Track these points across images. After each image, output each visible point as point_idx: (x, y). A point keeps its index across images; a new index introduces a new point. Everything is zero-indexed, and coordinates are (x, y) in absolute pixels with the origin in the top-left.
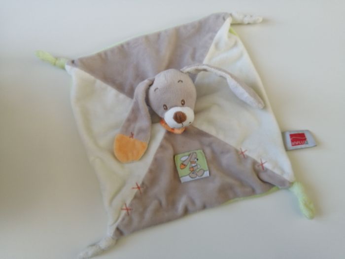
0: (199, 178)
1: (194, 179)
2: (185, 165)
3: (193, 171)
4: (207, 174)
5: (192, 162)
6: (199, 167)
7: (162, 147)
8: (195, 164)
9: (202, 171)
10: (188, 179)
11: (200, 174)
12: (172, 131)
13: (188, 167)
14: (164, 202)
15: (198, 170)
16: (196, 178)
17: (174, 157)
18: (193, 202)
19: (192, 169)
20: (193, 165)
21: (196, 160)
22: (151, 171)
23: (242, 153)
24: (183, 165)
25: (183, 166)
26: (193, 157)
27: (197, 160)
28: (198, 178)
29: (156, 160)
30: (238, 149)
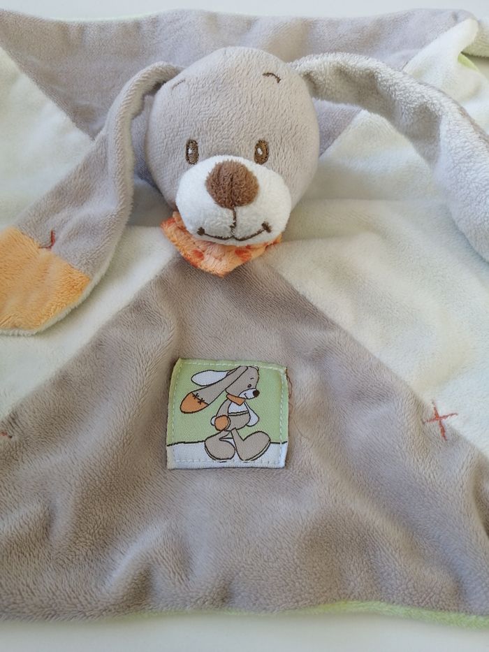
0: (242, 464)
1: (216, 464)
2: (201, 401)
3: (225, 430)
4: (275, 456)
5: (230, 398)
6: (254, 419)
7: (138, 307)
8: (243, 408)
9: (261, 441)
10: (195, 456)
11: (248, 449)
12: (195, 260)
13: (211, 410)
14: (63, 525)
15: (244, 432)
16: (229, 463)
17: (173, 364)
18: (183, 559)
19: (222, 423)
20: (234, 408)
21: (250, 394)
22: (63, 381)
23: (437, 417)
24: (198, 399)
25: (192, 404)
26: (245, 381)
27: (256, 393)
28: (236, 462)
29: (98, 345)
30: (426, 399)
